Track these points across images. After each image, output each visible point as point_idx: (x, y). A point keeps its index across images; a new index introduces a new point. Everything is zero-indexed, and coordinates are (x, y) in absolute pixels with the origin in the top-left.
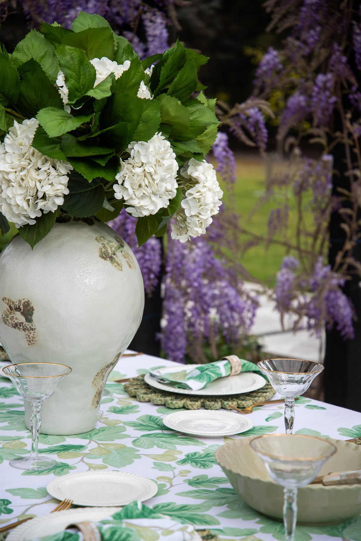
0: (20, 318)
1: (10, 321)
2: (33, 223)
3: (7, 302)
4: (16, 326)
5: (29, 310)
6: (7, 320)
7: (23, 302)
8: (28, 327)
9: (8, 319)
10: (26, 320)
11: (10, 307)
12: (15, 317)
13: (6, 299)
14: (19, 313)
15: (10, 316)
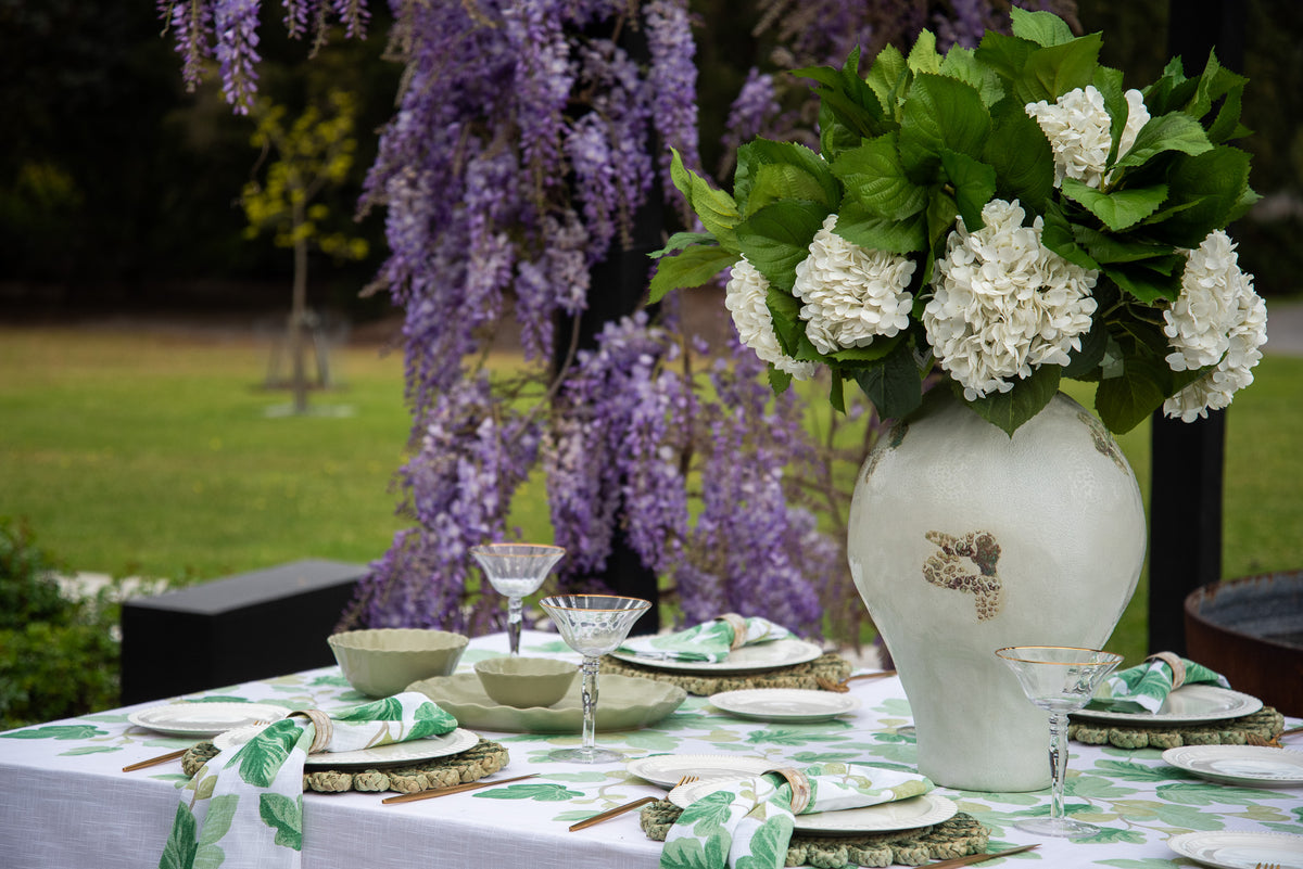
0: (969, 567)
1: (944, 576)
2: (1006, 388)
3: (938, 539)
4: (957, 584)
5: (989, 553)
6: (937, 574)
7: (976, 537)
8: (986, 584)
9: (941, 572)
10: (982, 571)
11: (946, 549)
12: (957, 568)
13: (935, 534)
14: (969, 558)
15: (946, 566)
